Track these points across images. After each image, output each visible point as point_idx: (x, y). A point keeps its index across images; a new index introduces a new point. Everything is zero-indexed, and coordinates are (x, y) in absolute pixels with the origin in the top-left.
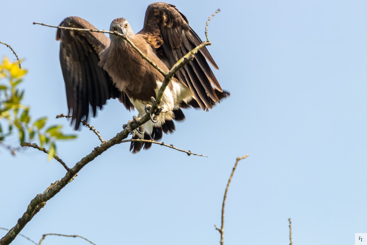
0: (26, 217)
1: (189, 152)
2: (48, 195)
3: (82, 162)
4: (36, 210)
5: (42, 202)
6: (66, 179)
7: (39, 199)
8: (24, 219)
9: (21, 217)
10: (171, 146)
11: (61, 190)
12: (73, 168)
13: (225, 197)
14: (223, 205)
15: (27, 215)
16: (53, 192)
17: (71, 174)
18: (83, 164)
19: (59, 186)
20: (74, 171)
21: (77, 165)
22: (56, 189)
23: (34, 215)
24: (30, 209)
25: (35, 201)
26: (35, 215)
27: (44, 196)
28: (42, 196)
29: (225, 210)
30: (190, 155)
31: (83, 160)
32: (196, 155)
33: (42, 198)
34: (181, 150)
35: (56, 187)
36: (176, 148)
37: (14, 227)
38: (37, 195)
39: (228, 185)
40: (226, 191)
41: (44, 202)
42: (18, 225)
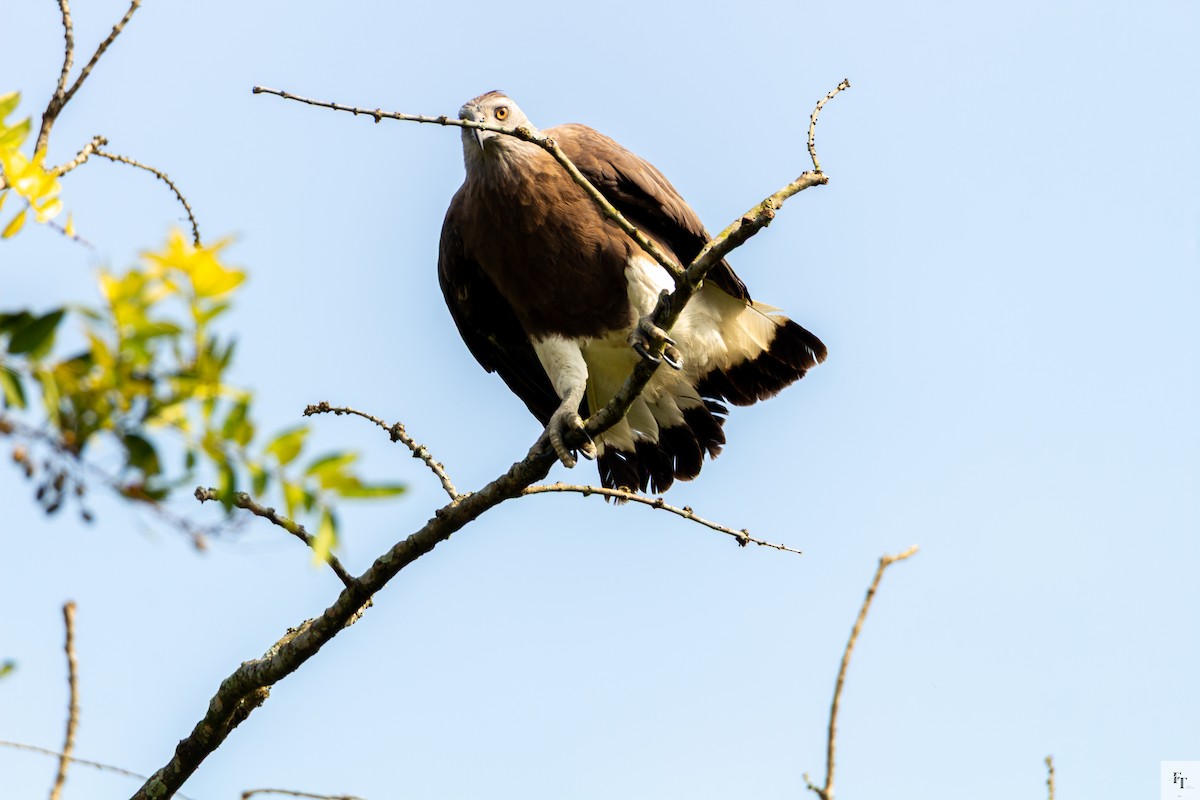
0: (203, 735)
2: (278, 664)
3: (395, 557)
4: (236, 714)
5: (260, 686)
6: (339, 610)
7: (247, 677)
8: (197, 742)
9: (186, 734)
11: (323, 649)
12: (364, 576)
13: (840, 683)
14: (834, 709)
15: (207, 728)
16: (295, 654)
17: (358, 594)
18: (396, 562)
19: (314, 633)
20: (368, 585)
21: (379, 568)
22: (307, 644)
23: (229, 730)
24: (219, 710)
25: (236, 683)
26: (234, 730)
27: (267, 667)
28: (258, 667)
29: (838, 725)
31: (399, 551)
33: (259, 675)
35: (303, 640)
37: (165, 769)
38: (243, 665)
39: (850, 646)
40: (844, 665)
41: (264, 688)
42: (178, 762)
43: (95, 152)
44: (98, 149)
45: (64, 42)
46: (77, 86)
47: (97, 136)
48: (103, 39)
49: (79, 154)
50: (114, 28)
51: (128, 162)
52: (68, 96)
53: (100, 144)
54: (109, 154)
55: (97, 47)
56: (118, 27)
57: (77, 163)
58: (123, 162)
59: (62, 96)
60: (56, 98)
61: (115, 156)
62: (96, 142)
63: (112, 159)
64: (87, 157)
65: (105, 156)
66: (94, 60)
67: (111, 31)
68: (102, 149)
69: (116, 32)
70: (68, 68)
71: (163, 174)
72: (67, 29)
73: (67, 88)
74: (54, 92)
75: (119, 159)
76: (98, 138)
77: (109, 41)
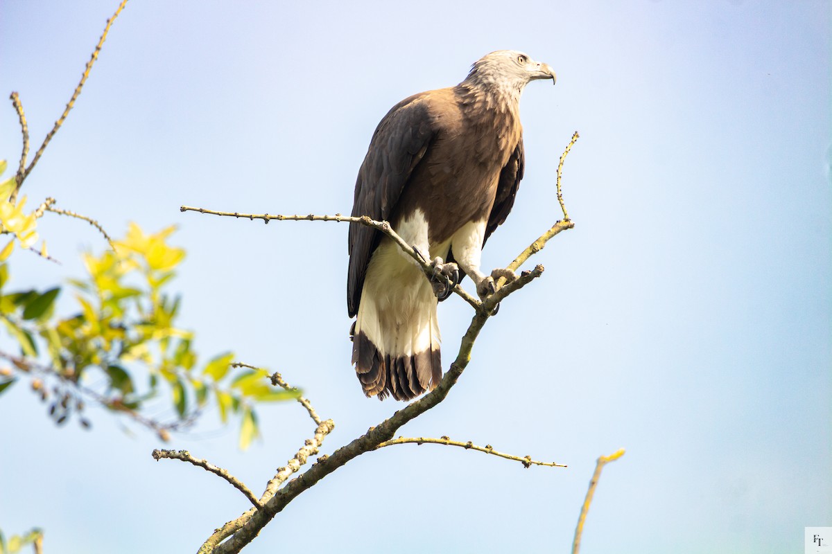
1: (526, 460)
3: (290, 489)
6: (253, 525)
12: (270, 502)
17: (265, 514)
18: (291, 493)
20: (272, 508)
21: (279, 496)
30: (530, 466)
31: (293, 485)
32: (541, 464)
34: (509, 455)
35: (230, 543)
36: (499, 453)
43: (48, 209)
44: (50, 206)
45: (22, 135)
46: (33, 164)
47: (48, 197)
48: (49, 131)
49: (37, 210)
50: (56, 124)
51: (71, 215)
52: (27, 172)
53: (51, 203)
54: (57, 209)
55: (45, 137)
56: (58, 123)
57: (37, 217)
58: (67, 215)
59: (23, 172)
60: (19, 173)
61: (61, 210)
62: (48, 202)
63: (60, 213)
64: (43, 213)
65: (55, 211)
66: (44, 146)
67: (53, 126)
68: (53, 207)
69: (57, 126)
70: (26, 153)
71: (94, 221)
72: (23, 126)
73: (26, 166)
74: (18, 169)
75: (64, 212)
76: (49, 199)
77: (53, 132)
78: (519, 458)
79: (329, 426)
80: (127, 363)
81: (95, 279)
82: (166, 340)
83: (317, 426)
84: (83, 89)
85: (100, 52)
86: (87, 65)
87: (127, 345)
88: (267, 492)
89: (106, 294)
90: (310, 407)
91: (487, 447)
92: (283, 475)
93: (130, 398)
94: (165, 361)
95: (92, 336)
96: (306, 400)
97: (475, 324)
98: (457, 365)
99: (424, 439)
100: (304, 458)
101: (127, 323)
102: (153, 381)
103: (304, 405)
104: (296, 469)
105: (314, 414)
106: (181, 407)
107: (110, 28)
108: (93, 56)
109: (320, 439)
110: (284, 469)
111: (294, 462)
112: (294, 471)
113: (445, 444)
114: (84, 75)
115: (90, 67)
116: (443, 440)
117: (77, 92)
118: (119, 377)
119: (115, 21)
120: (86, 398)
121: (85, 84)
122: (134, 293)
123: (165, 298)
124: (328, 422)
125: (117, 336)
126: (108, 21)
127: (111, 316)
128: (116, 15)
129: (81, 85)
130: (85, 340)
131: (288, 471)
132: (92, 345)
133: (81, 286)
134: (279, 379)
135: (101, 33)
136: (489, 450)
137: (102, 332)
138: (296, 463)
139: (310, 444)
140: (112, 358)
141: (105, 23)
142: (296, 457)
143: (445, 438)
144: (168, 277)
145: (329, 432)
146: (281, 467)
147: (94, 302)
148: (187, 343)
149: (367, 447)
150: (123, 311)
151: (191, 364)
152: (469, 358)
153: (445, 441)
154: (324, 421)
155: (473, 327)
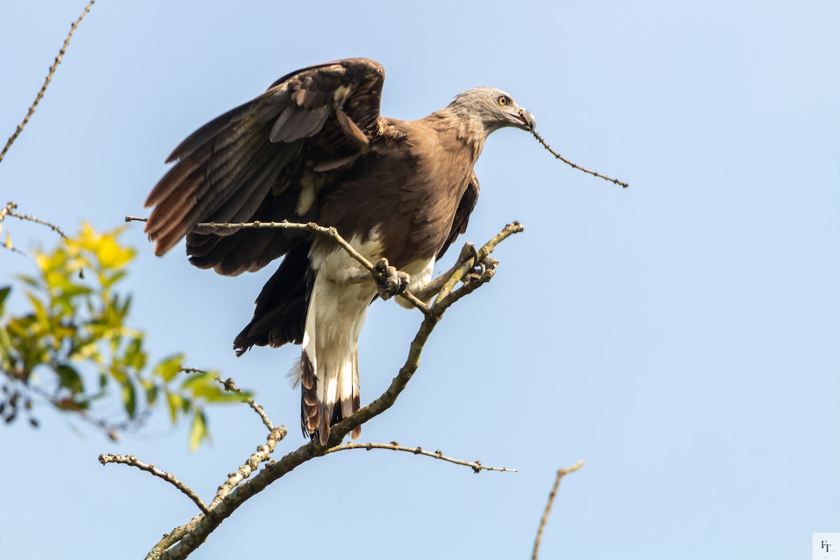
1: (476, 465)
3: (238, 495)
6: (201, 530)
10: (437, 455)
12: (217, 508)
17: (212, 520)
18: (239, 499)
19: (184, 546)
20: (219, 514)
21: (227, 502)
30: (480, 472)
31: (241, 491)
32: (492, 469)
34: (459, 461)
35: (178, 549)
36: (449, 459)
43: (9, 213)
44: (11, 211)
48: (11, 134)
50: (18, 127)
51: (32, 219)
53: (12, 208)
54: (19, 214)
55: (8, 139)
56: (21, 126)
58: (29, 219)
61: (23, 215)
62: (10, 207)
63: (21, 218)
64: (4, 217)
65: (16, 215)
67: (16, 129)
68: (14, 211)
69: (19, 130)
71: (56, 226)
75: (26, 217)
76: (11, 203)
77: (15, 136)
78: (468, 463)
79: (281, 432)
80: (78, 362)
81: (45, 275)
82: (117, 340)
83: (269, 432)
84: (46, 93)
85: (64, 55)
86: (51, 69)
87: (77, 343)
88: (218, 498)
89: (57, 291)
90: (263, 413)
91: (436, 452)
92: (234, 480)
93: (79, 398)
94: (115, 360)
95: (42, 334)
96: (259, 406)
97: (424, 329)
98: (406, 370)
99: (373, 444)
100: (256, 464)
101: (77, 321)
102: (103, 381)
103: (256, 411)
104: (247, 475)
105: (267, 419)
106: (131, 407)
107: (75, 32)
108: (57, 60)
109: (272, 446)
110: (234, 475)
111: (245, 468)
112: (245, 477)
113: (394, 449)
114: (47, 79)
115: (54, 70)
116: (392, 446)
117: (40, 96)
118: (68, 376)
119: (80, 25)
120: (35, 397)
121: (48, 88)
122: (86, 291)
123: (116, 297)
124: (281, 428)
125: (67, 334)
126: (73, 25)
127: (62, 314)
128: (81, 19)
129: (44, 89)
130: (35, 338)
131: (239, 477)
132: (42, 343)
133: (31, 282)
134: (232, 385)
135: (65, 37)
136: (439, 455)
137: (52, 330)
138: (247, 469)
139: (262, 450)
140: (62, 357)
141: (70, 27)
142: (247, 463)
143: (395, 444)
144: (119, 275)
145: (281, 438)
146: (232, 473)
147: (45, 299)
148: (137, 343)
149: (315, 453)
150: (74, 310)
151: (142, 364)
152: (418, 364)
153: (394, 447)
154: (276, 427)
155: (423, 332)
